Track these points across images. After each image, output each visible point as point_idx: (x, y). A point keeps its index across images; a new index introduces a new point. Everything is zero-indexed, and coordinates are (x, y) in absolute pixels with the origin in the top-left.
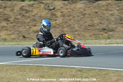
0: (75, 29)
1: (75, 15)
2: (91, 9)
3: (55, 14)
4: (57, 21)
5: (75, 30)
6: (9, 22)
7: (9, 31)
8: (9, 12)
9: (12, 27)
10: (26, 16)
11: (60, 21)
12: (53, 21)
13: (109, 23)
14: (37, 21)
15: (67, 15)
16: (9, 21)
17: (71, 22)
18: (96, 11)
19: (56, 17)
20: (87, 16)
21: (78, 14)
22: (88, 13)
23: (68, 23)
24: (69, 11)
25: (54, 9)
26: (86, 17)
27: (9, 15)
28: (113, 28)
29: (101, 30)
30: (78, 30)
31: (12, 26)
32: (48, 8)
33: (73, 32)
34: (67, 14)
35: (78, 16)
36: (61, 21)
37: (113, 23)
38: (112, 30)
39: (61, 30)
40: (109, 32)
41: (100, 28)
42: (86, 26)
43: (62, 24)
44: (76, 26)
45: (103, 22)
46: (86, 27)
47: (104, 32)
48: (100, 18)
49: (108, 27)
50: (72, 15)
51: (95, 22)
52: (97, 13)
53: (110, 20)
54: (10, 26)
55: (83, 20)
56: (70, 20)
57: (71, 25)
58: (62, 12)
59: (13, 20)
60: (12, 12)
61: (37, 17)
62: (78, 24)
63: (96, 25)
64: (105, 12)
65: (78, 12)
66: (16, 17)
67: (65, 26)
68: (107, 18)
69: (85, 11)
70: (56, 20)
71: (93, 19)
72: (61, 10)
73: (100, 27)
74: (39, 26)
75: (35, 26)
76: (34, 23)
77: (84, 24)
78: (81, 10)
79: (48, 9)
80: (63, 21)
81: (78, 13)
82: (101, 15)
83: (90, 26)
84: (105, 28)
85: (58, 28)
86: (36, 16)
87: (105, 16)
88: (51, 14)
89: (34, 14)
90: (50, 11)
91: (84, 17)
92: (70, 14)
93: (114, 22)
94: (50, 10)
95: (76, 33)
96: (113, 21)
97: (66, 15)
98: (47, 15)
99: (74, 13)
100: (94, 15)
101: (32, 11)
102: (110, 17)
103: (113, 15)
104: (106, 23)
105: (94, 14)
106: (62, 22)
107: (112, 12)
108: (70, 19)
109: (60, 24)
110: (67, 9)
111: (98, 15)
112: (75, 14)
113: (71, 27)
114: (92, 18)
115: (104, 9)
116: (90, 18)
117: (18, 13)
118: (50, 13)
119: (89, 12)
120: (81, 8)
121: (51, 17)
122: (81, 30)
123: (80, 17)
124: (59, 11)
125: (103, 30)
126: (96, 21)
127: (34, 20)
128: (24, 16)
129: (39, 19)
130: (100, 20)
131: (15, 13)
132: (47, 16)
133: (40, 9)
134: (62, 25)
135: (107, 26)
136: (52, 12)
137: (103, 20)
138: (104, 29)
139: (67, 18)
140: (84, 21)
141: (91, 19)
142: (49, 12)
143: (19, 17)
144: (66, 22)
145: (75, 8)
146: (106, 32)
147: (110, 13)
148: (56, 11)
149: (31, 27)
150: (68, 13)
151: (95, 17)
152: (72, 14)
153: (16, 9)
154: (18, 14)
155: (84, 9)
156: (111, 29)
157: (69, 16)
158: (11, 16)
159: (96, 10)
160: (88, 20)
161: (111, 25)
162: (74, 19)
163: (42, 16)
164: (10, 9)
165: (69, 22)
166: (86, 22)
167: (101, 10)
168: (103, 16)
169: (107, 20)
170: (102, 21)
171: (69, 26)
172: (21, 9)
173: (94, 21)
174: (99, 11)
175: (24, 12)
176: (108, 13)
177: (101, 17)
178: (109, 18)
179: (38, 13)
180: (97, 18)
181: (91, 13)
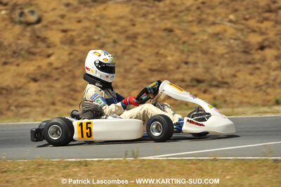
1: (106, 40)
2: (153, 19)
3: (46, 38)
4: (52, 58)
11: (62, 57)
12: (39, 58)
13: (212, 61)
15: (82, 41)
18: (169, 25)
19: (48, 47)
20: (140, 40)
21: (115, 36)
22: (146, 33)
24: (86, 29)
25: (39, 21)
26: (140, 46)
28: (223, 78)
29: (188, 83)
30: (120, 84)
32: (22, 19)
34: (80, 35)
35: (115, 42)
36: (65, 57)
37: (223, 62)
38: (222, 84)
39: (68, 86)
40: (213, 89)
41: (187, 78)
42: (142, 73)
43: (70, 68)
45: (191, 59)
46: (144, 76)
47: (200, 90)
48: (181, 47)
49: (211, 74)
50: (95, 40)
51: (169, 58)
52: (171, 31)
53: (213, 53)
55: (130, 55)
58: (64, 31)
63: (171, 67)
64: (195, 29)
65: (114, 28)
68: (204, 47)
69: (134, 25)
70: (49, 56)
71: (162, 51)
72: (60, 23)
73: (184, 73)
77: (136, 65)
78: (123, 23)
79: (21, 23)
80: (72, 57)
81: (114, 32)
82: (185, 39)
83: (155, 73)
84: (199, 77)
85: (57, 80)
87: (196, 39)
88: (31, 36)
90: (29, 29)
91: (133, 46)
92: (89, 36)
93: (226, 58)
94: (29, 24)
96: (222, 56)
97: (77, 40)
98: (20, 42)
99: (103, 33)
100: (162, 38)
102: (212, 44)
103: (220, 36)
104: (202, 61)
105: (164, 34)
107: (217, 29)
109: (63, 66)
110: (79, 21)
111: (176, 39)
112: (105, 37)
114: (158, 46)
115: (190, 18)
116: (151, 46)
118: (28, 34)
119: (149, 30)
120: (121, 18)
121: (31, 45)
122: (128, 83)
123: (121, 45)
124: (54, 27)
125: (195, 83)
126: (172, 57)
130: (182, 52)
132: (21, 44)
134: (70, 71)
135: (207, 70)
136: (34, 31)
137: (192, 52)
138: (199, 81)
140: (136, 56)
141: (156, 50)
142: (25, 30)
145: (102, 17)
146: (203, 89)
147: (211, 30)
148: (46, 26)
150: (85, 34)
151: (167, 45)
152: (96, 37)
155: (131, 20)
156: (220, 79)
159: (166, 21)
160: (147, 54)
161: (218, 68)
163: (6, 43)
166: (140, 61)
167: (183, 22)
168: (191, 42)
169: (205, 52)
170: (188, 56)
173: (166, 57)
174: (176, 25)
176: (204, 31)
177: (184, 43)
178: (209, 48)
180: (172, 46)
181: (155, 34)
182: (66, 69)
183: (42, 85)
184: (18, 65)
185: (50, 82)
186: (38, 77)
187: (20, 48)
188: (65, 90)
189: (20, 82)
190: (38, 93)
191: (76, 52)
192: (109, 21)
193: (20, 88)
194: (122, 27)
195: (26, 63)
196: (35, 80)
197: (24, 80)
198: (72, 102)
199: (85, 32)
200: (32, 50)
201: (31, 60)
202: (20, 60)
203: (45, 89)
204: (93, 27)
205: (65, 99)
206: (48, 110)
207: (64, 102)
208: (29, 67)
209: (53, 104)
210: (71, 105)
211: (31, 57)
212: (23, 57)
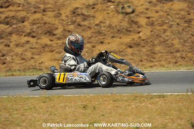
0: (174, 47)
1: (173, 23)
3: (137, 22)
4: (141, 34)
5: (175, 50)
6: (55, 37)
7: (56, 53)
8: (53, 19)
9: (60, 46)
10: (85, 26)
11: (147, 33)
12: (133, 34)
14: (105, 35)
15: (159, 24)
16: (54, 35)
17: (167, 36)
19: (139, 27)
21: (178, 21)
23: (161, 36)
24: (161, 16)
25: (133, 12)
26: (193, 27)
27: (53, 24)
30: (180, 49)
31: (60, 44)
32: (124, 11)
33: (171, 53)
35: (178, 24)
39: (150, 50)
43: (151, 40)
44: (176, 42)
50: (166, 23)
54: (57, 44)
55: (187, 31)
56: (165, 31)
57: (167, 40)
58: (148, 18)
59: (61, 34)
60: (58, 18)
61: (104, 27)
62: (180, 39)
65: (177, 16)
66: (66, 28)
67: (156, 42)
69: (189, 14)
70: (139, 33)
72: (146, 13)
74: (109, 43)
75: (102, 43)
76: (100, 37)
77: (190, 38)
78: (183, 13)
79: (123, 13)
80: (153, 33)
81: (177, 18)
85: (143, 47)
86: (102, 25)
88: (128, 21)
89: (98, 22)
90: (127, 17)
91: (189, 26)
92: (162, 21)
94: (127, 14)
95: (178, 54)
97: (156, 23)
98: (122, 24)
99: (171, 19)
101: (94, 17)
106: (150, 36)
108: (164, 29)
109: (147, 39)
110: (157, 12)
112: (172, 21)
113: (168, 44)
117: (69, 20)
118: (127, 20)
121: (128, 26)
122: (186, 49)
123: (181, 26)
124: (142, 15)
127: (100, 33)
128: (79, 25)
129: (109, 31)
131: (63, 20)
132: (122, 26)
133: (108, 13)
134: (151, 41)
136: (130, 18)
139: (159, 28)
140: (191, 32)
142: (125, 18)
143: (71, 27)
144: (157, 35)
148: (137, 15)
149: (95, 45)
150: (160, 20)
152: (167, 22)
153: (65, 13)
154: (70, 23)
155: (188, 11)
157: (161, 25)
158: (56, 27)
162: (171, 29)
163: (113, 25)
164: (53, 13)
165: (163, 35)
171: (164, 42)
172: (74, 13)
175: (79, 19)
179: (105, 19)
182: (149, 41)
183: (135, 50)
184: (120, 38)
185: (140, 48)
186: (133, 45)
187: (122, 28)
188: (149, 53)
189: (122, 48)
190: (132, 54)
191: (155, 30)
192: (174, 12)
193: (122, 52)
194: (182, 15)
195: (125, 37)
196: (131, 47)
197: (124, 47)
198: (152, 60)
199: (160, 18)
200: (129, 29)
201: (129, 35)
202: (122, 35)
203: (136, 52)
204: (165, 16)
205: (148, 58)
206: (138, 64)
207: (147, 60)
208: (127, 39)
209: (141, 61)
210: (152, 62)
211: (128, 33)
212: (124, 33)
